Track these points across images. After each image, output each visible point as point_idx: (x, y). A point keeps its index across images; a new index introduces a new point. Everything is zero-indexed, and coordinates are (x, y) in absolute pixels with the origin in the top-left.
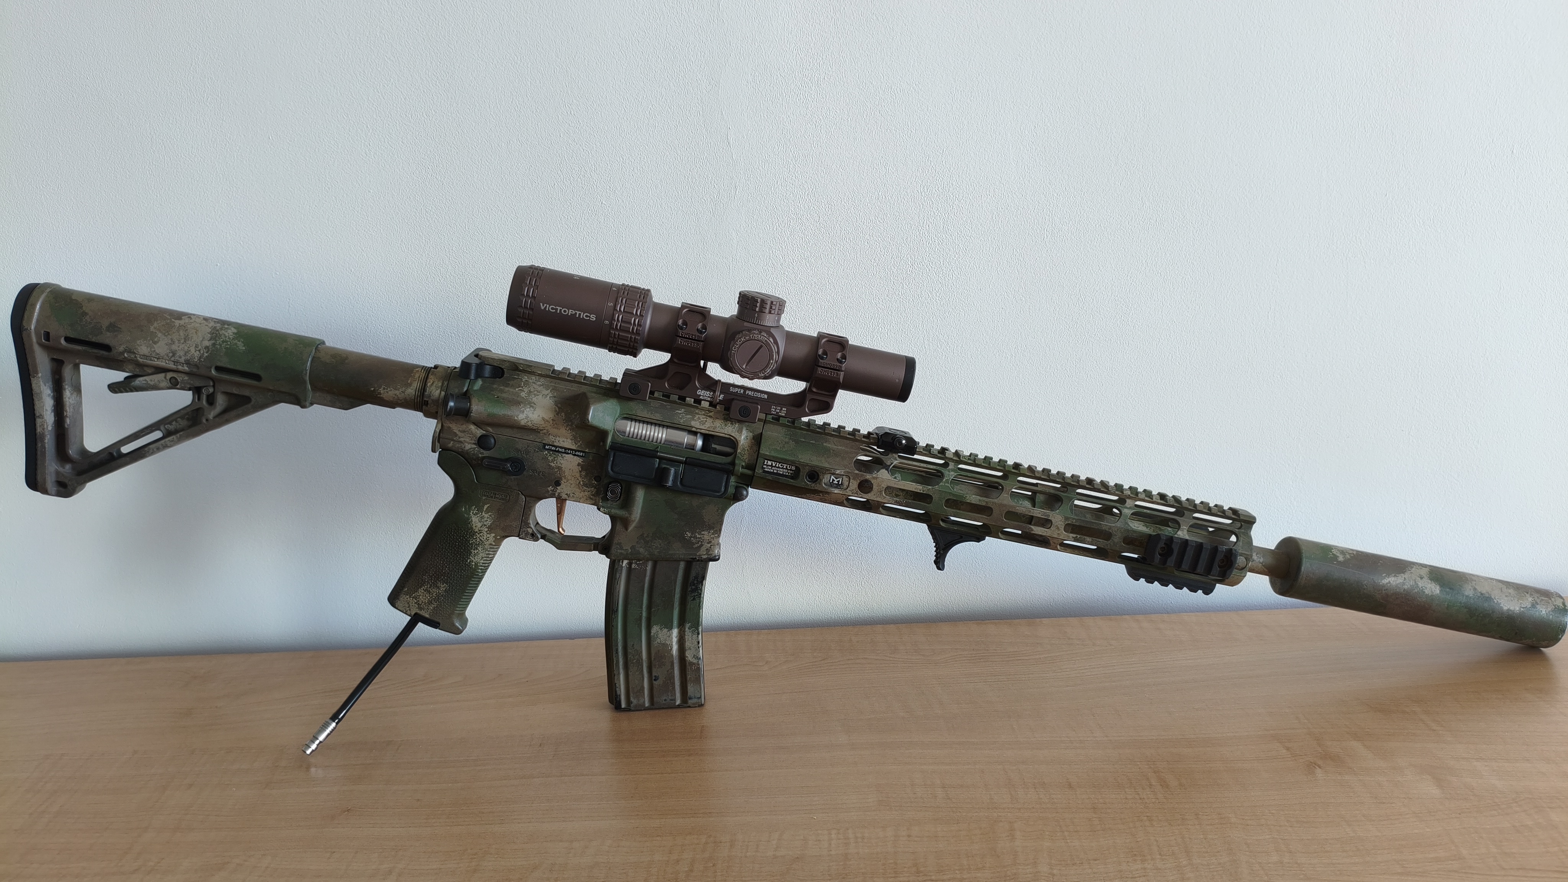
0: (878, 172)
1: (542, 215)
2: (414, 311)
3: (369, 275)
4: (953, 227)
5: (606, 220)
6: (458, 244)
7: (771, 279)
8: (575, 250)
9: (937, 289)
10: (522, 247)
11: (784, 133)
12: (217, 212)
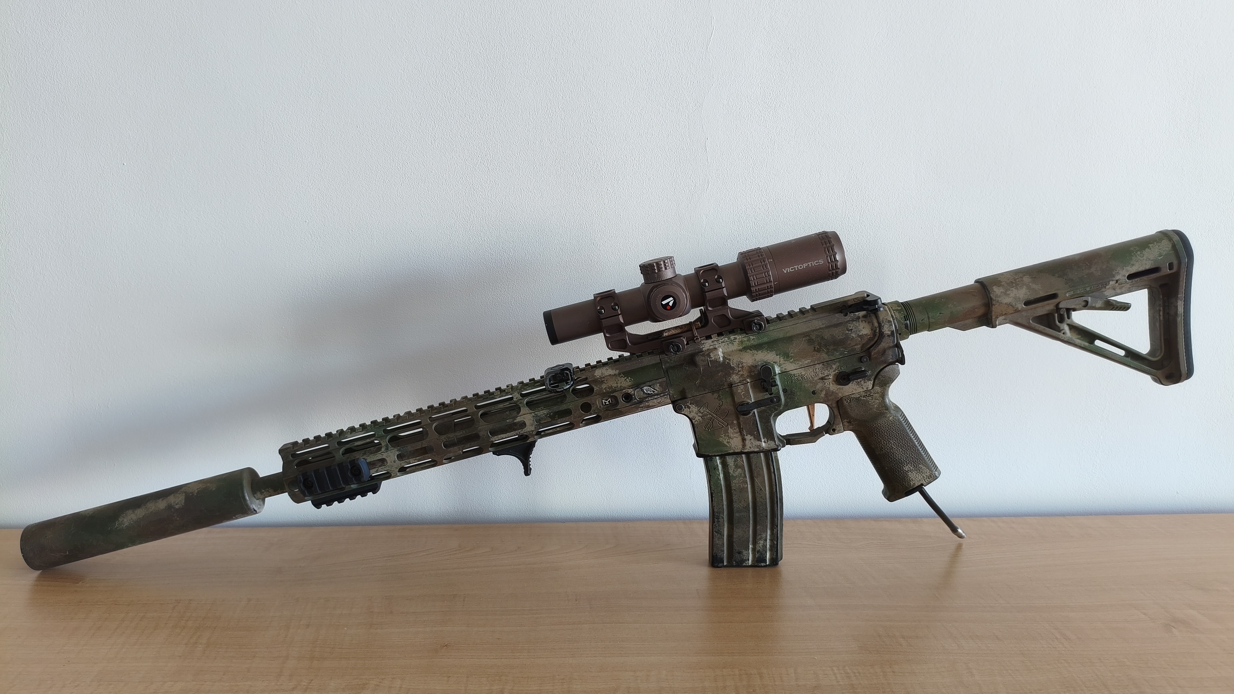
0: (814, 177)
1: (562, 196)
2: (456, 264)
3: (425, 235)
4: (866, 219)
5: (609, 202)
6: (496, 215)
7: (729, 252)
8: (584, 223)
9: (852, 266)
10: (544, 220)
11: (747, 144)
12: (310, 180)
